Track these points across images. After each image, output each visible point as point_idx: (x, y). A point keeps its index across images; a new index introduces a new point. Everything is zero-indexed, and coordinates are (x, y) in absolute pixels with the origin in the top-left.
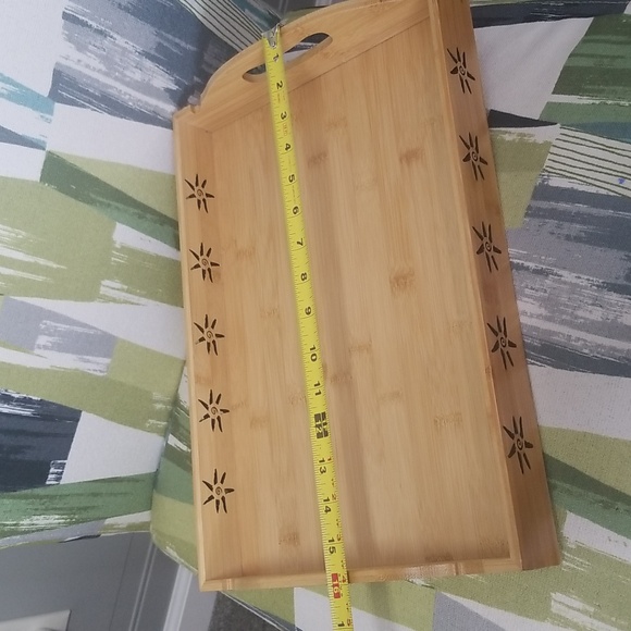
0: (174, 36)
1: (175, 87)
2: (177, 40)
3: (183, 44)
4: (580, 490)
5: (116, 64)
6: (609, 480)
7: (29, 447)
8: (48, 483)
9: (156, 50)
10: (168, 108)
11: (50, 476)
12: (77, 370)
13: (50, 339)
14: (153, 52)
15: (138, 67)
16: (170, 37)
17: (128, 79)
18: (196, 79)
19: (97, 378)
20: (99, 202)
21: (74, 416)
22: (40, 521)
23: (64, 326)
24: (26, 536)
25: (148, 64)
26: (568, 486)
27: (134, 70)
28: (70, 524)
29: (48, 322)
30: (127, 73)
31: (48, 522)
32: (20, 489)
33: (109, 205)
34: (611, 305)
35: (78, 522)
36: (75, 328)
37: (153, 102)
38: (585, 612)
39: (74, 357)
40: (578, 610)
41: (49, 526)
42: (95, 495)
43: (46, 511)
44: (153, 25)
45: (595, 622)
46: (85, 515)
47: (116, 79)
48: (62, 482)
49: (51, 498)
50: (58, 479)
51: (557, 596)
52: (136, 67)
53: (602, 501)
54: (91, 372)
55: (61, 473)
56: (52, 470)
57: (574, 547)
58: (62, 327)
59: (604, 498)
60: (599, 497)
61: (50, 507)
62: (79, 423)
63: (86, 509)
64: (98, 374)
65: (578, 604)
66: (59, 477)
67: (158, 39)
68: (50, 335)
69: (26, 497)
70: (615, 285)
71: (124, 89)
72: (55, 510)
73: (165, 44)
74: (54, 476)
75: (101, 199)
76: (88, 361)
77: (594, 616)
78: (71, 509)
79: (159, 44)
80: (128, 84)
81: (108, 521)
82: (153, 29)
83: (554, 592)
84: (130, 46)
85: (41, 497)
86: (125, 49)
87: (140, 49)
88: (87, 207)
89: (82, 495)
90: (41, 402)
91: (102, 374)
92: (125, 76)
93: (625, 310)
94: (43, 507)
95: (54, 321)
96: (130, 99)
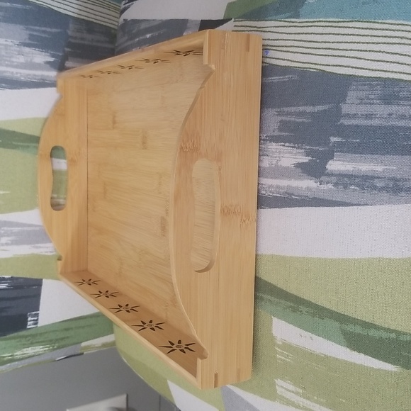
0: (40, 26)
1: (52, 60)
2: (43, 29)
3: (48, 30)
4: (276, 300)
5: (4, 56)
6: (292, 289)
7: (9, 307)
8: (28, 327)
9: (30, 39)
10: (52, 74)
11: (29, 323)
12: (33, 254)
13: (10, 238)
14: (28, 41)
15: (21, 53)
16: (37, 28)
17: (15, 64)
18: (67, 49)
19: (48, 256)
20: (22, 146)
21: (38, 283)
22: (30, 351)
23: (17, 228)
24: (23, 361)
25: (27, 49)
26: (269, 297)
27: (18, 56)
28: (54, 349)
29: (5, 228)
30: (14, 60)
31: (36, 350)
32: (9, 334)
33: (28, 147)
34: (273, 153)
35: (59, 348)
36: (26, 228)
37: (39, 73)
38: (297, 393)
39: (29, 246)
40: (293, 392)
41: (38, 354)
42: (67, 330)
43: (32, 344)
44: (21, 24)
45: (304, 400)
46: (63, 343)
47: (7, 66)
48: (39, 325)
49: (33, 336)
50: (36, 324)
51: (278, 382)
52: (19, 54)
53: (291, 307)
54: (44, 254)
55: (37, 320)
56: (29, 319)
57: (281, 343)
58: (16, 229)
59: (292, 304)
60: (289, 304)
61: (34, 341)
62: (43, 287)
63: (62, 339)
64: (49, 254)
65: (291, 387)
66: (36, 322)
67: (28, 32)
68: (8, 236)
69: (14, 338)
70: (273, 136)
71: (15, 70)
72: (39, 343)
73: (35, 33)
74: (32, 322)
75: (22, 144)
76: (40, 247)
77: (303, 396)
78: (51, 341)
79: (31, 35)
80: (17, 67)
81: (83, 344)
82: (22, 27)
83: (276, 378)
84: (9, 42)
85: (26, 337)
86: (6, 45)
87: (17, 42)
88: (13, 151)
89: (56, 331)
90: (12, 278)
91: (52, 254)
92: (13, 62)
93: (281, 155)
94: (29, 342)
95: (9, 227)
96: (21, 76)
